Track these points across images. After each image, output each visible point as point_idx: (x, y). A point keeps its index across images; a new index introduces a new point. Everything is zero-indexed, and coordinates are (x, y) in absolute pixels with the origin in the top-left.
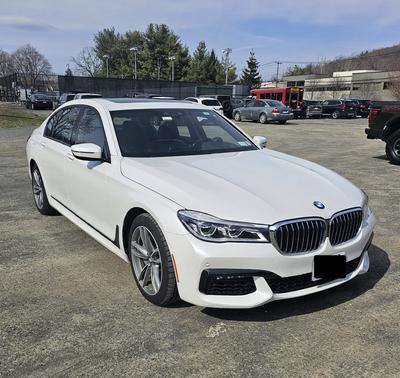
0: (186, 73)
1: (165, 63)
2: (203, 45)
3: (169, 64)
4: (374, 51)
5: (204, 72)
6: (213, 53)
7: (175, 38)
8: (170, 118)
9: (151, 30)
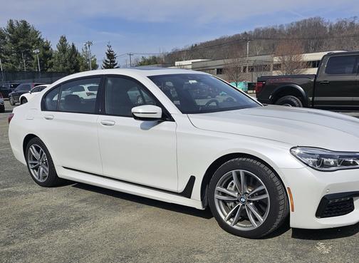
0: (51, 65)
1: (30, 55)
2: (63, 40)
3: (34, 56)
4: (202, 44)
5: (68, 63)
6: (73, 46)
7: (36, 33)
8: (195, 81)
9: (11, 25)
